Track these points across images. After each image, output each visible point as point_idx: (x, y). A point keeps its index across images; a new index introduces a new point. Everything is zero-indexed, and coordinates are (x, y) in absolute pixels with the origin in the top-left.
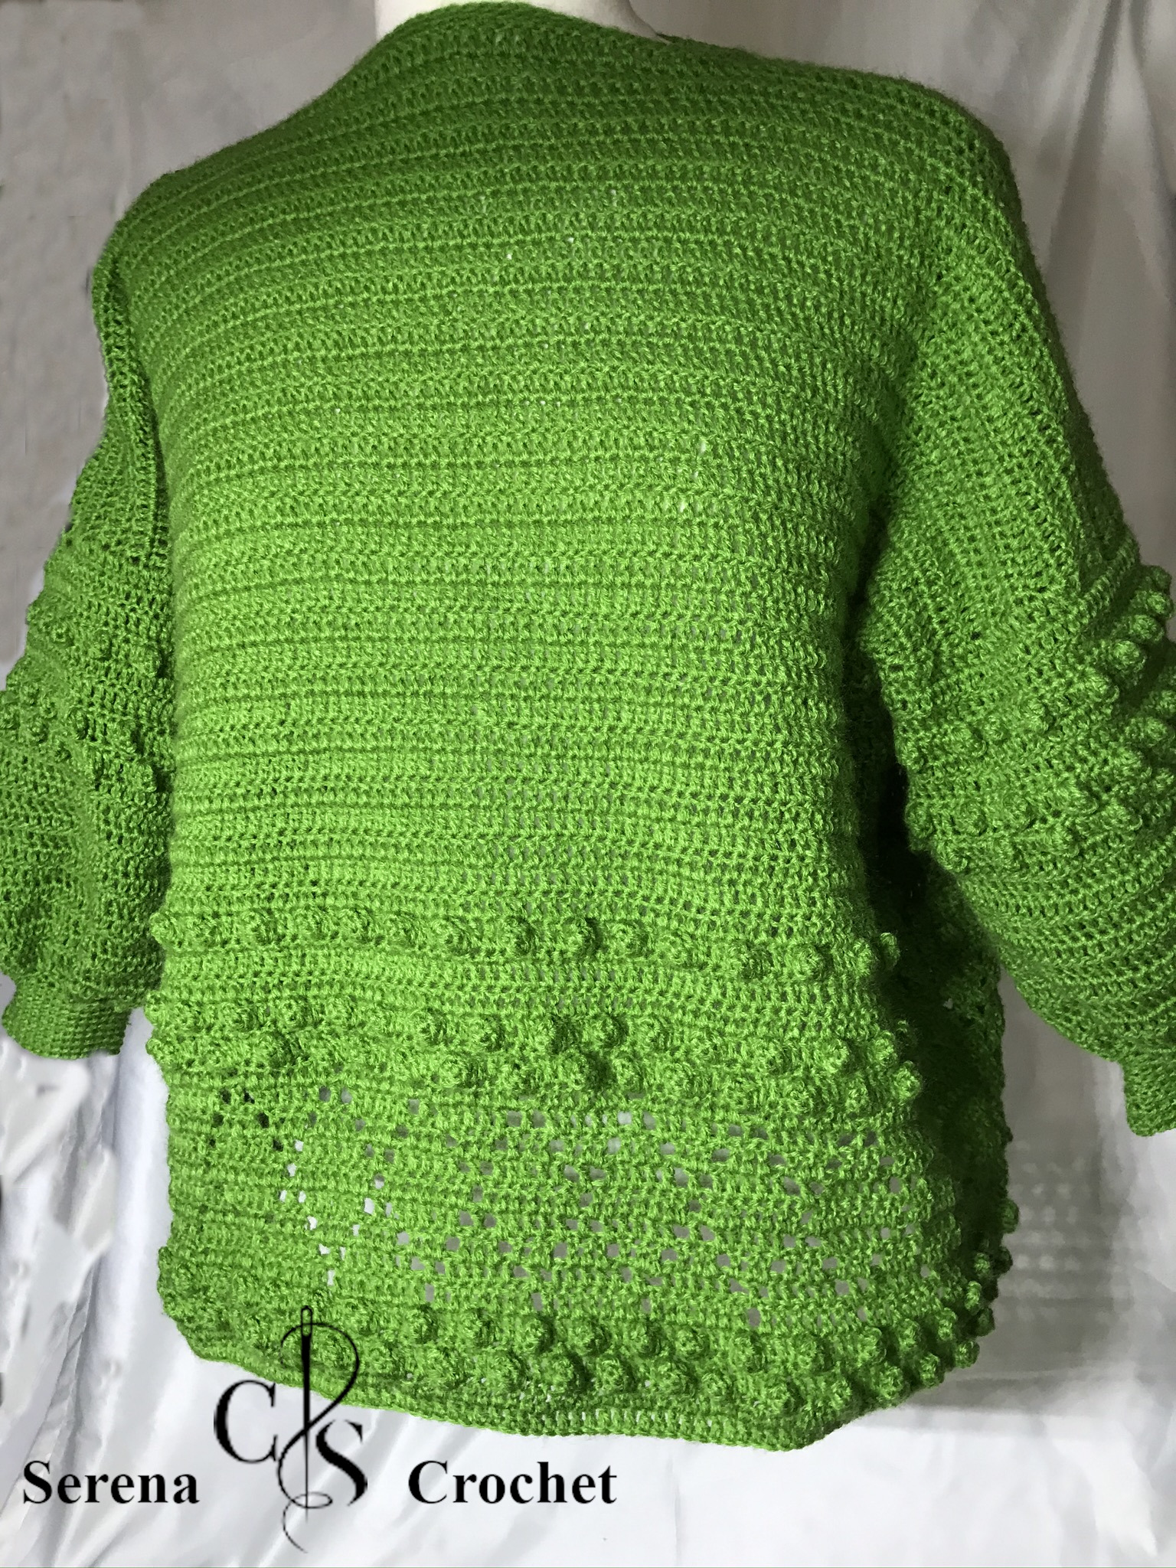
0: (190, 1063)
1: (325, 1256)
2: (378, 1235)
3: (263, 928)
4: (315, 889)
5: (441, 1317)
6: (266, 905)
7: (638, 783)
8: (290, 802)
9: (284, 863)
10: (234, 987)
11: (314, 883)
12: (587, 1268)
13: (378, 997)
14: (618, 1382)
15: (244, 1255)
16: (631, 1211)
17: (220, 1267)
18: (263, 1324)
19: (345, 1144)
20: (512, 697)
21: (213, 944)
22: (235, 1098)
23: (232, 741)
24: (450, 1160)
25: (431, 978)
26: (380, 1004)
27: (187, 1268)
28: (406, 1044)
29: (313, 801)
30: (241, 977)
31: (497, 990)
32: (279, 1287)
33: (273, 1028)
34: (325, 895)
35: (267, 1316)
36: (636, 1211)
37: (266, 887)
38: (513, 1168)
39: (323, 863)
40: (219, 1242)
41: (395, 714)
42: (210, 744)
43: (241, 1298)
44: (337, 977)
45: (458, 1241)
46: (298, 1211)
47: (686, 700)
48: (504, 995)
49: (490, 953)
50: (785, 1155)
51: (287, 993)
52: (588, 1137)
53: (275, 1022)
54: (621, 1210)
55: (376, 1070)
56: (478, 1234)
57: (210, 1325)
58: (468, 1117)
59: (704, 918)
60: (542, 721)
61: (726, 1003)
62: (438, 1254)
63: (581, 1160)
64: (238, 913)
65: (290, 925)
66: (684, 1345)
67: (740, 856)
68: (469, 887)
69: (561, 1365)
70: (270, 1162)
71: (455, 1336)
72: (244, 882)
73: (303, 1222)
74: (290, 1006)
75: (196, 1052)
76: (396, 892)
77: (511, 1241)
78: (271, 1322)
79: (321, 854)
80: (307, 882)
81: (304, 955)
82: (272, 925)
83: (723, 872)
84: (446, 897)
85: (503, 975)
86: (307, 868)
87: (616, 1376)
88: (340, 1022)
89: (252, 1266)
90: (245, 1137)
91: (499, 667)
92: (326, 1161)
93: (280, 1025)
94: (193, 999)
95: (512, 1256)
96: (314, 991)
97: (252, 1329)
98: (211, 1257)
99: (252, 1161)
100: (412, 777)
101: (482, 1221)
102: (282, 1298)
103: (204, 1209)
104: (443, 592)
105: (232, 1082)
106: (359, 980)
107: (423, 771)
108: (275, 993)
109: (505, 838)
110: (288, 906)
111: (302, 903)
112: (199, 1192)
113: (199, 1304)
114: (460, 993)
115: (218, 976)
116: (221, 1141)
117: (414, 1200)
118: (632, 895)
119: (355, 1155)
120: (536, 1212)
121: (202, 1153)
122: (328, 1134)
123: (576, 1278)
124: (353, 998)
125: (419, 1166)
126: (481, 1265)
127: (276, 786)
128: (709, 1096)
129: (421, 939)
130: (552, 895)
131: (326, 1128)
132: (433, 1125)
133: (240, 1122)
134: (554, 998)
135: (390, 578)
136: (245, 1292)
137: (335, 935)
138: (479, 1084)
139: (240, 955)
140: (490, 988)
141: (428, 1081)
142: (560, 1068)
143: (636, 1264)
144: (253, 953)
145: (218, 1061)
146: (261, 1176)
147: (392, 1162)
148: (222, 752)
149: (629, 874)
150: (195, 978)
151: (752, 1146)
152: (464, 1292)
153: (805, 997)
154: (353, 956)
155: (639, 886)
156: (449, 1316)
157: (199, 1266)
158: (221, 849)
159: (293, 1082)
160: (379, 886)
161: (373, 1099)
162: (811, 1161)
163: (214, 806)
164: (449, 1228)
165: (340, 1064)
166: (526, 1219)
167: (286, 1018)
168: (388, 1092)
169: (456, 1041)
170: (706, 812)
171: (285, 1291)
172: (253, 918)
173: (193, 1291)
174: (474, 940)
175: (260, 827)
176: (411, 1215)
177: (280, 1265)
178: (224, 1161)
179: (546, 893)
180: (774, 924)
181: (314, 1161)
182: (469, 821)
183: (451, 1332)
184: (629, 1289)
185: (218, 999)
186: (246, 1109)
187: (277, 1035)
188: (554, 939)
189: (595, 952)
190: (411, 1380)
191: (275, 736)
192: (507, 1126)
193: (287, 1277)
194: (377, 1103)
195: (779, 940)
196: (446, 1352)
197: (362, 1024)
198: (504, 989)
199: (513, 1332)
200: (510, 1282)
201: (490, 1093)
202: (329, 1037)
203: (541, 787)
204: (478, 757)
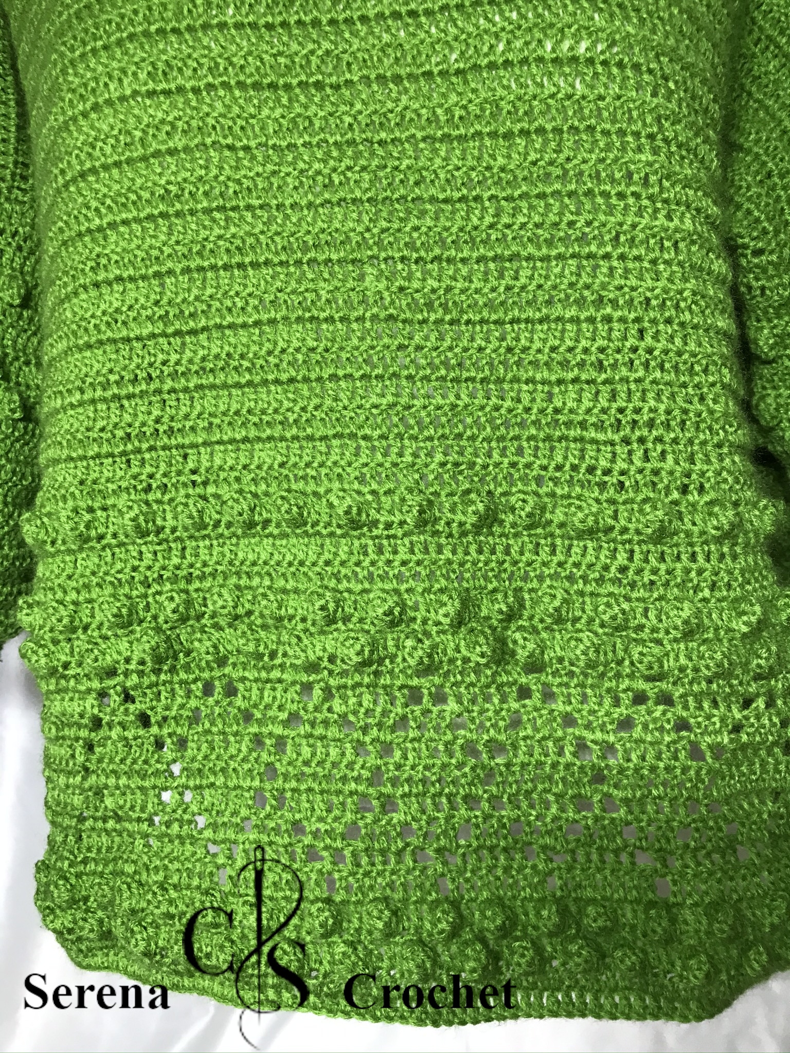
0: (66, 666)
1: (215, 855)
2: (273, 829)
3: (142, 518)
4: (194, 477)
5: (344, 909)
6: (143, 496)
7: (537, 345)
8: (166, 387)
9: (161, 453)
10: (111, 583)
11: (194, 472)
12: (491, 849)
13: (267, 582)
14: (529, 964)
15: (127, 861)
16: (535, 787)
17: (101, 875)
18: (150, 930)
19: (232, 739)
20: (403, 259)
21: (88, 540)
22: (115, 699)
23: (103, 328)
24: (348, 745)
25: (327, 556)
26: (270, 588)
27: (66, 879)
28: (300, 626)
29: (191, 385)
30: (119, 572)
31: (396, 564)
32: (166, 890)
33: (153, 625)
34: (205, 483)
35: (154, 921)
36: (540, 787)
37: (143, 477)
38: (414, 749)
39: (202, 450)
40: (99, 850)
41: (279, 284)
42: (81, 332)
43: (126, 905)
44: (220, 568)
45: (359, 829)
46: (185, 811)
47: (593, 248)
48: (403, 569)
49: (389, 526)
50: (692, 721)
51: (168, 586)
52: (490, 714)
53: (155, 617)
54: (525, 787)
55: (266, 658)
56: (379, 820)
57: (91, 936)
58: (367, 700)
59: (612, 480)
60: (436, 284)
61: (633, 567)
62: (339, 844)
63: (486, 737)
64: (114, 506)
65: (169, 516)
66: (595, 921)
67: (651, 410)
68: (363, 459)
69: (474, 950)
70: (153, 762)
71: (360, 928)
72: (120, 473)
73: (190, 822)
74: (172, 599)
75: (72, 652)
76: (285, 472)
77: (415, 826)
78: (158, 927)
79: (200, 440)
80: (187, 471)
81: (184, 549)
82: (150, 517)
83: (633, 429)
84: (340, 470)
85: (401, 549)
86: (185, 457)
87: (528, 958)
88: (225, 611)
89: (135, 872)
90: (126, 739)
91: (388, 229)
92: (213, 757)
93: (161, 620)
94: (68, 598)
95: (414, 841)
96: (197, 584)
97: (139, 937)
98: (92, 866)
99: (134, 762)
100: (298, 350)
101: (383, 806)
102: (171, 902)
103: (81, 819)
104: (328, 154)
105: (111, 683)
106: (244, 568)
107: (311, 343)
108: (156, 587)
109: (399, 408)
110: (167, 497)
111: (182, 492)
112: (77, 800)
113: (79, 915)
114: (358, 569)
115: (93, 573)
116: (99, 746)
117: (310, 790)
118: (528, 466)
119: (244, 749)
120: (440, 794)
121: (80, 759)
122: (215, 729)
123: (480, 860)
124: (238, 587)
125: (314, 754)
126: (383, 852)
127: (151, 370)
128: (613, 665)
129: (314, 517)
130: (449, 466)
131: (213, 724)
132: (330, 710)
133: (120, 723)
134: (454, 572)
135: (270, 143)
136: (130, 898)
137: (217, 524)
138: (381, 662)
139: (117, 550)
140: (389, 562)
141: (325, 663)
142: (463, 643)
143: (541, 841)
144: (131, 547)
145: (96, 660)
146: (143, 778)
147: (284, 752)
148: (94, 339)
149: (525, 444)
150: (70, 577)
151: (657, 714)
152: (367, 882)
153: (714, 557)
154: (237, 545)
155: (536, 456)
156: (352, 907)
157: (78, 876)
158: (94, 440)
159: (176, 679)
160: (265, 468)
161: (261, 690)
162: (718, 726)
163: (86, 397)
164: (349, 816)
165: (226, 658)
166: (429, 801)
167: (169, 610)
168: (280, 681)
169: (354, 620)
170: (614, 366)
171: (173, 894)
172: (130, 508)
173: (73, 902)
174: (372, 512)
175: (136, 415)
176: (307, 805)
177: (166, 868)
178: (104, 765)
179: (443, 465)
180: (686, 480)
181: (199, 758)
182: (360, 391)
183: (356, 923)
184: (534, 867)
185: (94, 596)
186: (127, 710)
187: (158, 630)
188: (453, 510)
189: (491, 527)
190: (316, 978)
191: (149, 318)
192: (407, 706)
193: (175, 879)
194: (266, 694)
195: (690, 498)
196: (351, 944)
197: (249, 613)
198: (404, 563)
199: (421, 919)
200: (414, 869)
201: (391, 672)
202: (212, 631)
203: (434, 354)
204: (368, 324)
